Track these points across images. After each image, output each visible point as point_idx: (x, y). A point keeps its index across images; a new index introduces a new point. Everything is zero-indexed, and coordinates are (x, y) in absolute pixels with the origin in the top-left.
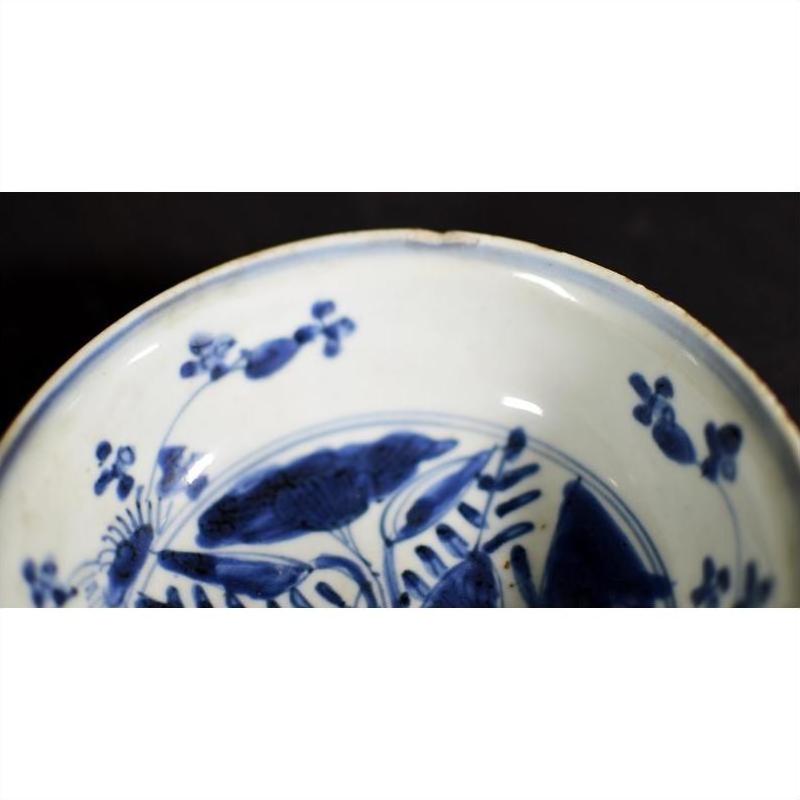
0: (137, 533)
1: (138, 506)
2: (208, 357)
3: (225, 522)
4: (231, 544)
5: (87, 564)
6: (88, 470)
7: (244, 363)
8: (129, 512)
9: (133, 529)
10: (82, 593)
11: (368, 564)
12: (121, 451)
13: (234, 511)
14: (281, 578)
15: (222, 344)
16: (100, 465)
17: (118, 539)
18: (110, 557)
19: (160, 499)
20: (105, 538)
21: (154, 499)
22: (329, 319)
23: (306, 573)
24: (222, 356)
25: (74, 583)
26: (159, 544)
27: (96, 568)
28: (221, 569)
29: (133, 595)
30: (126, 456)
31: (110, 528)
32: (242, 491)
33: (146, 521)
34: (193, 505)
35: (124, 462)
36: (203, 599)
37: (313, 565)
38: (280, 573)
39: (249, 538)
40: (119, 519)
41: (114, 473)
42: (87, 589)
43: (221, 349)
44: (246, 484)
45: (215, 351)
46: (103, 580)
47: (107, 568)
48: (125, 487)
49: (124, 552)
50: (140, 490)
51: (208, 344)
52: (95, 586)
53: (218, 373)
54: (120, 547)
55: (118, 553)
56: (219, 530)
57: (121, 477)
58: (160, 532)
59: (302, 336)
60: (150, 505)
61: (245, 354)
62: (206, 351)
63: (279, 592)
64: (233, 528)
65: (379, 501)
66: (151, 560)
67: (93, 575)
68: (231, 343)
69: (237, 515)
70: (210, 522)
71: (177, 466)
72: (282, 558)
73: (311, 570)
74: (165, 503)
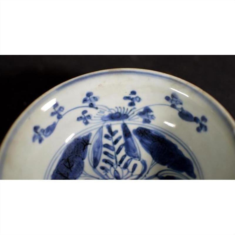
0: (125, 115)
1: (131, 110)
2: (174, 101)
3: (142, 134)
4: (137, 138)
5: (106, 107)
6: (126, 93)
7: (180, 110)
8: (127, 109)
9: (125, 113)
10: (98, 110)
11: (148, 173)
12: (137, 97)
13: (147, 134)
14: (134, 154)
15: (179, 102)
16: (130, 94)
17: (119, 111)
18: (114, 112)
19: (137, 115)
20: (116, 108)
21: (136, 113)
22: (203, 123)
23: (138, 159)
24: (177, 104)
25: (99, 107)
26: (126, 121)
27: (108, 110)
28: (129, 139)
29: (109, 123)
30: (138, 99)
31: (120, 107)
32: (153, 133)
33: (129, 115)
34: (142, 123)
35: (136, 100)
36: (118, 139)
37: (141, 160)
38: (135, 153)
39: (141, 141)
40: (124, 108)
41: (132, 99)
42: (100, 111)
43: (178, 102)
44: (155, 133)
45: (176, 101)
46: (107, 113)
47: (110, 113)
48: (132, 104)
49: (118, 114)
50: (135, 108)
51: (176, 98)
52: (103, 112)
53: (173, 106)
54: (118, 113)
55: (116, 113)
56: (139, 133)
57: (132, 102)
58: (129, 120)
59: (196, 120)
60: (133, 113)
61: (182, 109)
62: (174, 99)
63: (129, 156)
64: (142, 136)
65: (168, 167)
66: (121, 122)
67: (106, 110)
68: (181, 104)
69: (146, 135)
70: (140, 130)
71: (147, 113)
72: (140, 152)
73: (139, 160)
74: (137, 116)
